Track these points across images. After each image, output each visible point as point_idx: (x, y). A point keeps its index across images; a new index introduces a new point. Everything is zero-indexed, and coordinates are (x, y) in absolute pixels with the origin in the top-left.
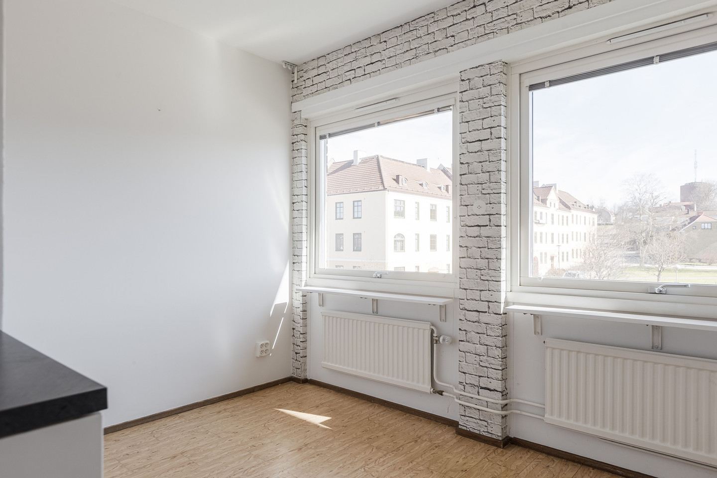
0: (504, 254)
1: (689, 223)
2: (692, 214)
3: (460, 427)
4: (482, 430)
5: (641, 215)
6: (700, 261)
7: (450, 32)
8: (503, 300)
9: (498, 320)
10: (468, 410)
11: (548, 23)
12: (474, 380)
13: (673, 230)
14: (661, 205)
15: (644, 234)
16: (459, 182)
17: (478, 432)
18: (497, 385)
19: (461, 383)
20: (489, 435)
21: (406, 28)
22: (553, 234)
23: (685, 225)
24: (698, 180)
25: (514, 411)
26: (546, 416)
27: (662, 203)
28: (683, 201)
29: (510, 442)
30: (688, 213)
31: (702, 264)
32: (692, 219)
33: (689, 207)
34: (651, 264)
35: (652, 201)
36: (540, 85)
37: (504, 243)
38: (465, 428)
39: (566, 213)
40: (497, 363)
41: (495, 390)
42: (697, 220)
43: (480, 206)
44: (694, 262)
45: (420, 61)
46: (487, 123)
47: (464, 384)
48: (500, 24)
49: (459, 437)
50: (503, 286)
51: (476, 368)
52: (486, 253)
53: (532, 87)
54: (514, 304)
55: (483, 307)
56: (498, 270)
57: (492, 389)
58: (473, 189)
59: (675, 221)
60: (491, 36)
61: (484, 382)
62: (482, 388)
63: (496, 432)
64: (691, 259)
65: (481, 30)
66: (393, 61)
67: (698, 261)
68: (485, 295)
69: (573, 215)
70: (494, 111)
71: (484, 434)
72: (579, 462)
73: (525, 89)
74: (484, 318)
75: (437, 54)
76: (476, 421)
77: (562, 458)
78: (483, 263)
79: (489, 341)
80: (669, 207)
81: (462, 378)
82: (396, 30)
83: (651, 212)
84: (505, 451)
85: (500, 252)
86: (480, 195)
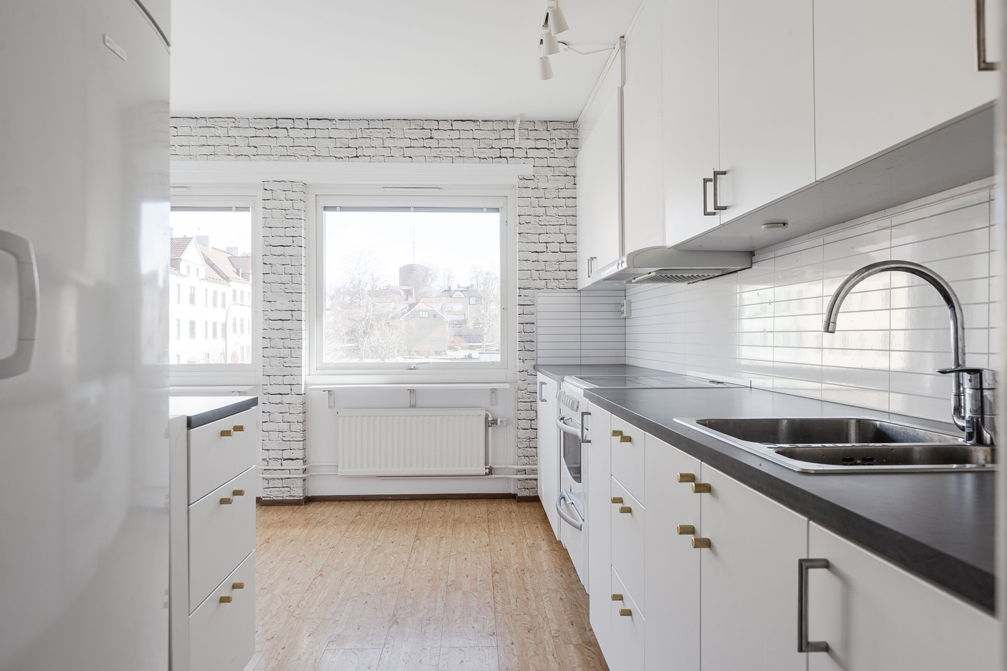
0: (305, 344)
1: (408, 311)
2: (411, 300)
3: (263, 499)
4: (285, 495)
5: (360, 300)
6: (418, 354)
7: (253, 142)
8: (303, 383)
9: (300, 399)
10: (271, 482)
11: (340, 163)
12: (278, 455)
13: (393, 318)
14: (380, 288)
15: (363, 323)
16: (262, 280)
17: (281, 499)
18: (299, 454)
19: (264, 460)
20: (292, 498)
21: (202, 122)
22: (192, 323)
23: (404, 313)
24: (416, 263)
25: (313, 473)
26: (339, 470)
27: (381, 286)
28: (402, 285)
29: (309, 500)
30: (407, 300)
31: (420, 357)
32: (411, 306)
33: (408, 293)
34: (373, 358)
35: (372, 283)
36: (333, 208)
37: (304, 335)
38: (269, 499)
39: (220, 288)
40: (299, 436)
41: (297, 459)
42: (416, 308)
43: (283, 303)
44: (413, 355)
45: (219, 160)
46: (290, 232)
47: (268, 460)
48: (300, 151)
49: (264, 507)
50: (304, 371)
51: (279, 443)
52: (288, 343)
53: (326, 208)
54: (311, 385)
55: (286, 389)
56: (299, 357)
57: (295, 458)
58: (276, 287)
59: (395, 308)
60: (293, 158)
61: (287, 454)
62: (285, 460)
63: (298, 493)
64: (410, 352)
65: (283, 151)
66: (185, 151)
67: (416, 353)
68: (288, 380)
69: (235, 291)
70: (296, 223)
71: (287, 498)
72: (363, 500)
73: (320, 209)
74: (286, 399)
75: (238, 158)
76: (279, 489)
77: (350, 501)
78: (286, 352)
79: (291, 418)
80: (387, 291)
81: (266, 455)
82: (189, 119)
83: (370, 296)
84: (307, 506)
85: (301, 342)
86: (283, 293)
